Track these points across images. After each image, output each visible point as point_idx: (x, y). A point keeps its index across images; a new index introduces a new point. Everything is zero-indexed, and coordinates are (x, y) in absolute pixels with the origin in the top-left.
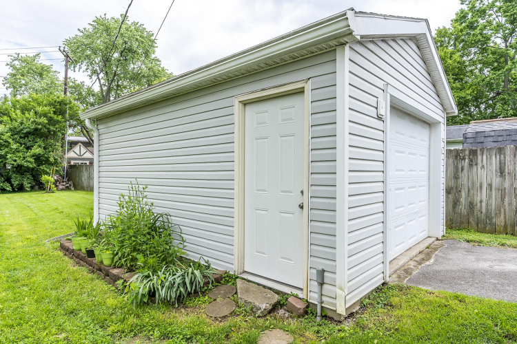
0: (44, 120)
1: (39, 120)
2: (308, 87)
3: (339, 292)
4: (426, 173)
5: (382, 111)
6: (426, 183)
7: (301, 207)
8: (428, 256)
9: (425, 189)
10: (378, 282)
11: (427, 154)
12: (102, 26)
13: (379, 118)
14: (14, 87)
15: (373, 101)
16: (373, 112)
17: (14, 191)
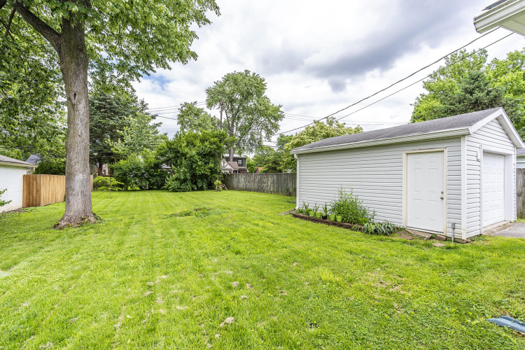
0: (214, 146)
1: (212, 147)
2: (446, 151)
3: (463, 231)
4: (502, 184)
5: (479, 158)
6: (502, 189)
7: (442, 199)
8: (505, 228)
9: (502, 193)
10: (478, 233)
11: (503, 173)
12: (232, 79)
13: (478, 160)
14: (182, 124)
15: (475, 154)
16: (475, 159)
17: (198, 190)
